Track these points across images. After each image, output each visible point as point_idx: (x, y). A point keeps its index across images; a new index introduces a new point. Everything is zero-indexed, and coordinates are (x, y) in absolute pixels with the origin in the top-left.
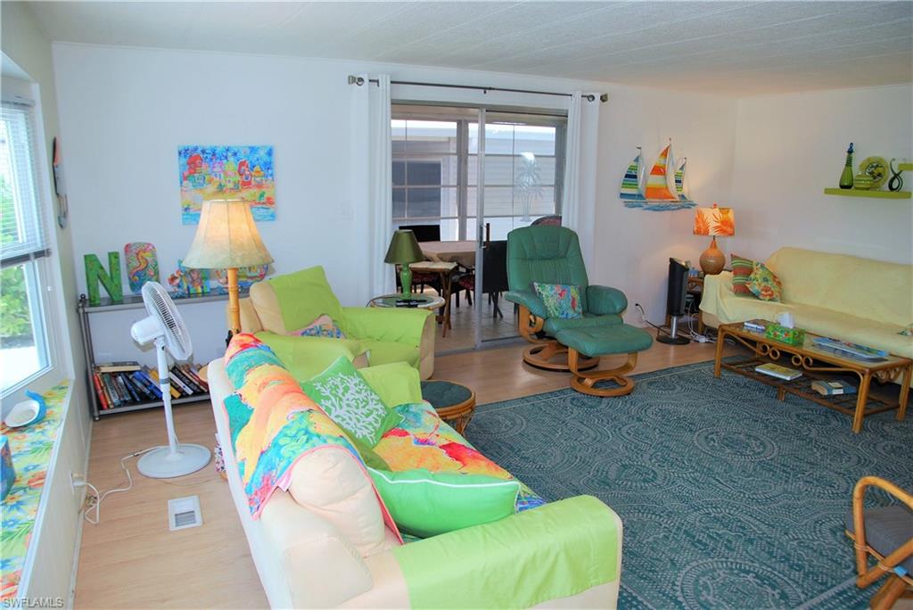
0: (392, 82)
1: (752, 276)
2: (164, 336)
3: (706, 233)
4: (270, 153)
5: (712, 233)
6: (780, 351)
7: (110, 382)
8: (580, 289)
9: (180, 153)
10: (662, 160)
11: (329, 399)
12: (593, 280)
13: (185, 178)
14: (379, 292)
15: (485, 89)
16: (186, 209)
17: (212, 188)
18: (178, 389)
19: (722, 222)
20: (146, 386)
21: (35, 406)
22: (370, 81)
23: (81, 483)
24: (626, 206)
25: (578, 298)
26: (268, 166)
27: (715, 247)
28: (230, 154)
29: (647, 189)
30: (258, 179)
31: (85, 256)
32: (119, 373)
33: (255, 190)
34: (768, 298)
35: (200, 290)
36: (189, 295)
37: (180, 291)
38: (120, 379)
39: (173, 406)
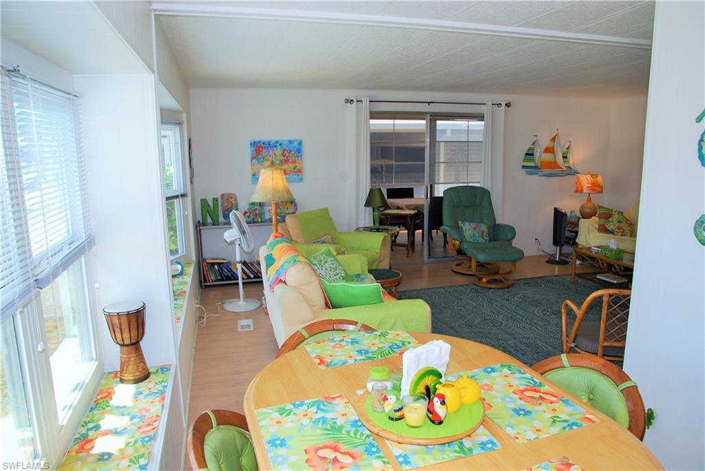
0: (370, 101)
1: (610, 219)
2: (240, 238)
3: (582, 191)
4: (300, 143)
5: (586, 191)
6: (606, 263)
7: (211, 268)
8: (489, 226)
9: (251, 144)
10: (552, 144)
11: (316, 265)
12: (499, 221)
13: (253, 158)
14: (362, 225)
15: (429, 103)
16: (254, 175)
17: (268, 163)
18: (246, 274)
19: (592, 184)
20: (229, 271)
21: (179, 267)
22: (357, 101)
23: (198, 306)
24: (527, 174)
25: (486, 231)
26: (299, 151)
27: (591, 201)
28: (278, 144)
29: (541, 162)
30: (293, 158)
31: (201, 200)
32: (216, 263)
33: (292, 165)
34: (620, 234)
35: (260, 220)
36: (254, 222)
37: (249, 220)
38: (216, 267)
39: (244, 283)
